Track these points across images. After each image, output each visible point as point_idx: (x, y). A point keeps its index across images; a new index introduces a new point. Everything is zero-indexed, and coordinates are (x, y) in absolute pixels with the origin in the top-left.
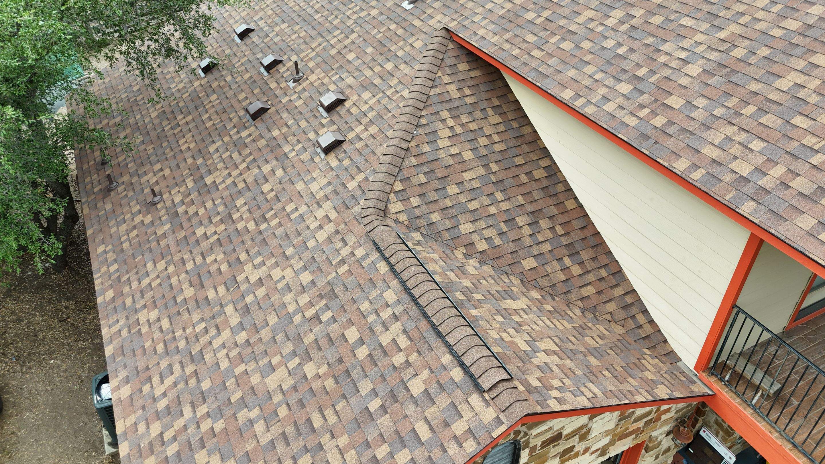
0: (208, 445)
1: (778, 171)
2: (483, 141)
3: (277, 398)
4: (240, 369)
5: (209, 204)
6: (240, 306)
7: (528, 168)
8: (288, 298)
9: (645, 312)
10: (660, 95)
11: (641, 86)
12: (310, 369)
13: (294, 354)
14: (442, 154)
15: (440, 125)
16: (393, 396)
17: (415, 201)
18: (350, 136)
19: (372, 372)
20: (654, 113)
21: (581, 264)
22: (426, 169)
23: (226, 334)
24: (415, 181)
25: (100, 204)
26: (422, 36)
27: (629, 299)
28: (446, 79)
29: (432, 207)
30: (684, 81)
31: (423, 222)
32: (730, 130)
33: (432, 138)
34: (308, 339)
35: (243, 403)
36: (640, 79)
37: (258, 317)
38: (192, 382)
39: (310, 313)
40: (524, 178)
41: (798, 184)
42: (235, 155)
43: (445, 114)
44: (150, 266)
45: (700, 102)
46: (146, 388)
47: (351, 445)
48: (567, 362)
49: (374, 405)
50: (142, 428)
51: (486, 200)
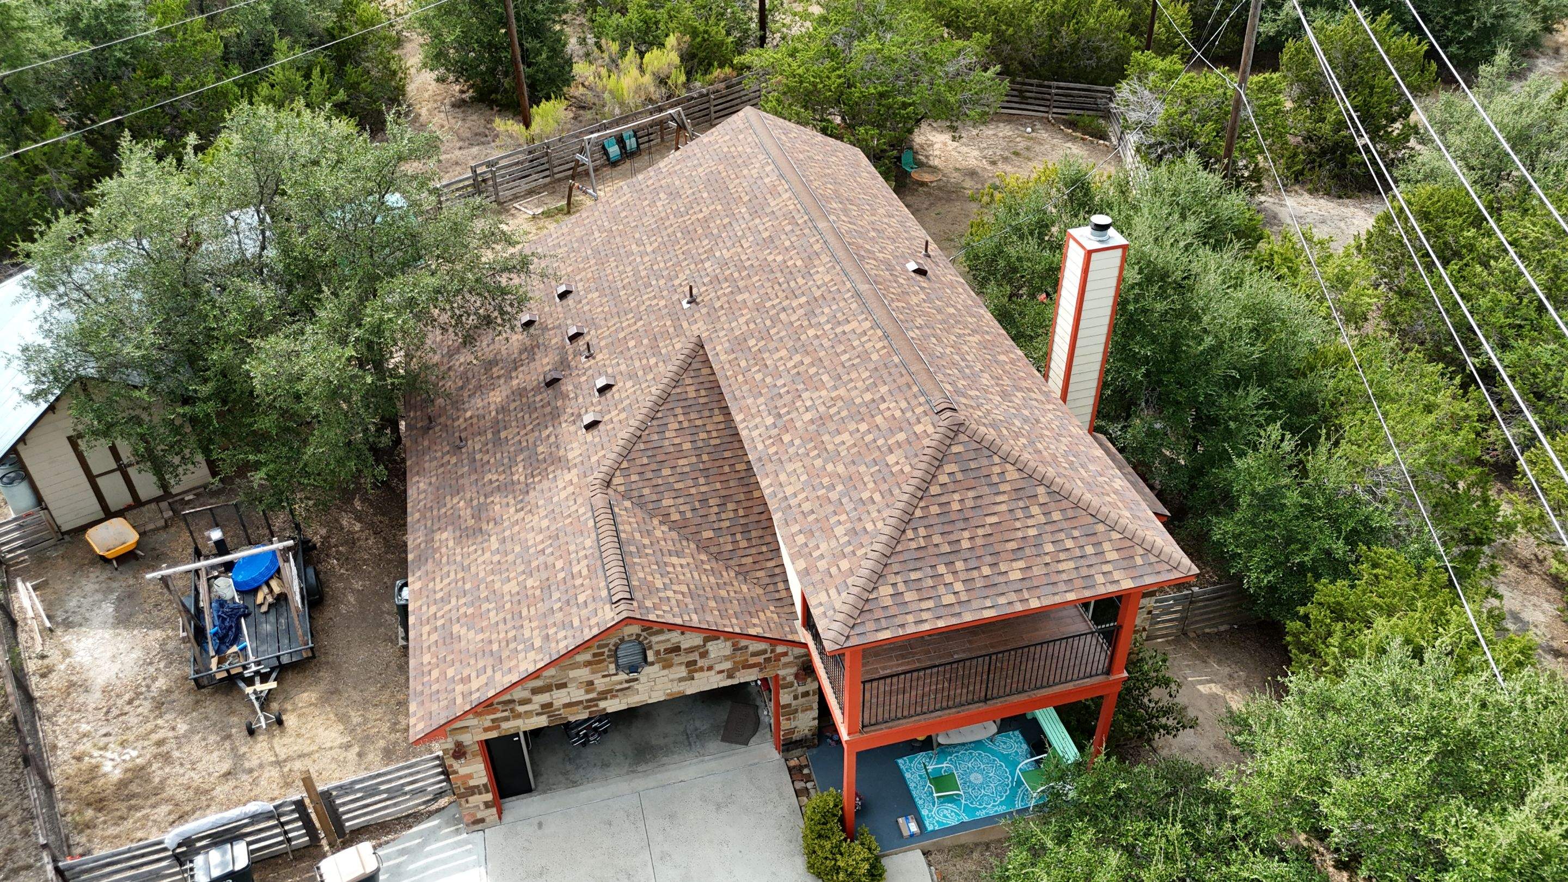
0: (463, 621)
2: (703, 435)
3: (507, 598)
4: (490, 578)
5: (498, 456)
6: (501, 536)
7: (732, 461)
8: (531, 535)
9: (786, 581)
10: (782, 431)
11: (778, 422)
12: (530, 583)
13: (524, 572)
14: (666, 443)
15: (672, 419)
16: (568, 602)
17: (634, 478)
18: (607, 418)
19: (562, 588)
21: (749, 540)
22: (650, 453)
23: (488, 555)
24: (638, 462)
25: (420, 439)
26: (684, 339)
27: (777, 571)
29: (646, 483)
30: (799, 424)
31: (636, 494)
32: (798, 465)
33: (661, 429)
34: (534, 564)
35: (487, 599)
36: (779, 416)
37: (509, 546)
38: (460, 583)
39: (540, 547)
40: (727, 469)
42: (527, 416)
43: (679, 411)
44: (448, 498)
45: (797, 442)
46: (431, 585)
47: (538, 627)
48: (688, 600)
49: (556, 607)
50: (424, 608)
51: (690, 483)
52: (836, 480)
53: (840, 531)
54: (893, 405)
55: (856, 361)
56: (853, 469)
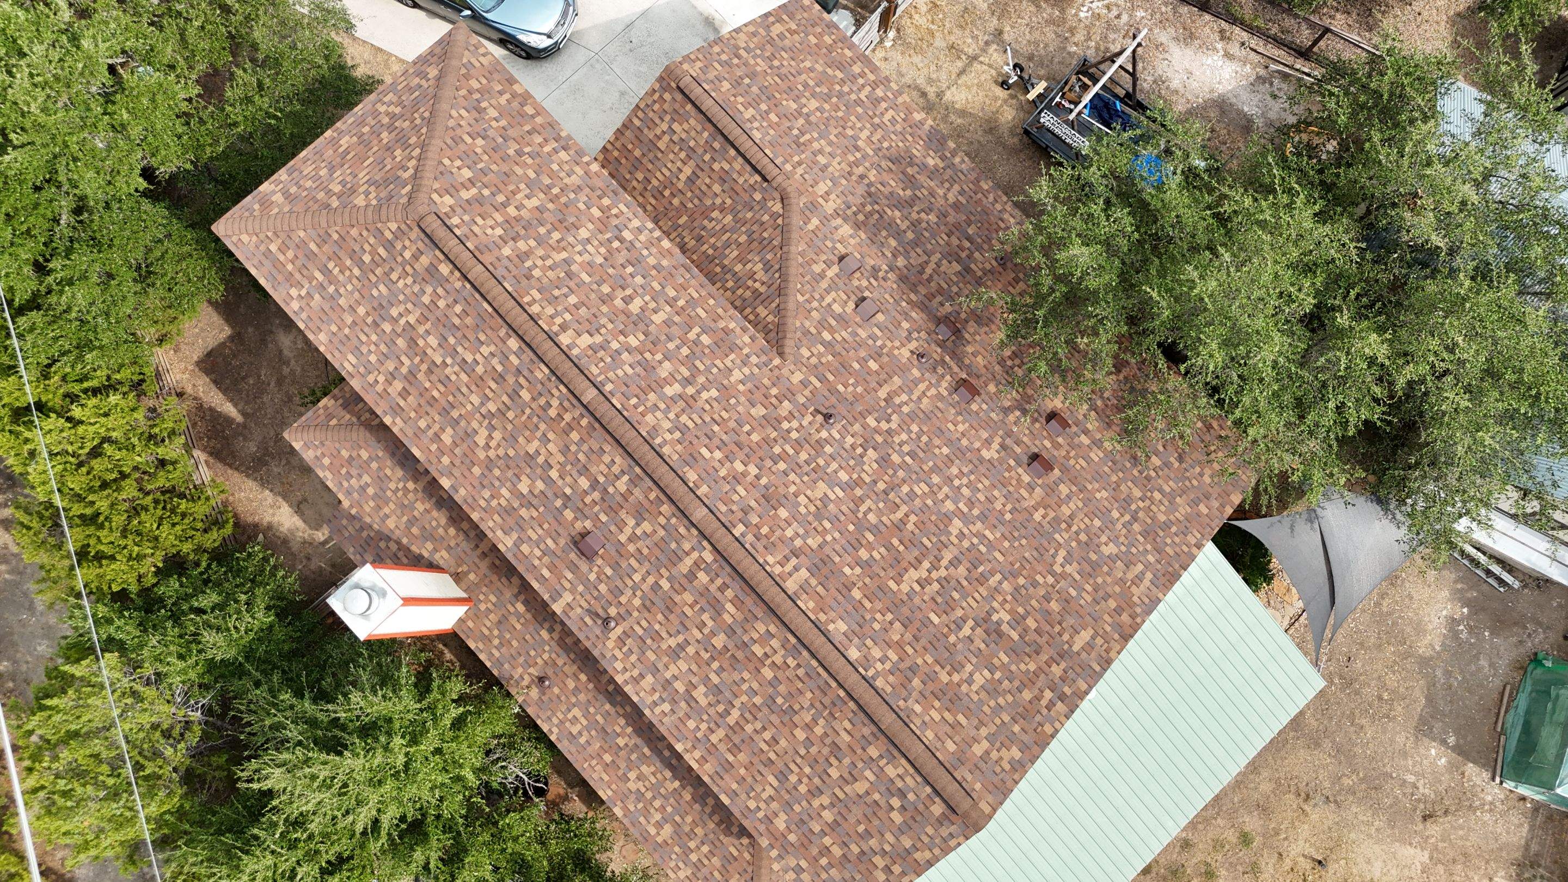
1: (547, 149)
4: (840, 114)
5: (940, 241)
6: (863, 153)
8: (828, 149)
10: (605, 220)
11: (617, 232)
12: (794, 106)
13: (807, 115)
14: (757, 259)
16: (738, 83)
17: (766, 218)
19: (754, 97)
20: (608, 207)
23: (863, 137)
28: (770, 318)
29: (754, 221)
30: (590, 226)
31: (757, 208)
32: (567, 180)
33: (767, 265)
34: (801, 121)
35: (828, 96)
36: (617, 238)
38: (871, 113)
39: (808, 136)
41: (539, 139)
45: (582, 206)
52: (518, 159)
53: (493, 113)
54: (489, 231)
55: (556, 292)
56: (505, 168)
